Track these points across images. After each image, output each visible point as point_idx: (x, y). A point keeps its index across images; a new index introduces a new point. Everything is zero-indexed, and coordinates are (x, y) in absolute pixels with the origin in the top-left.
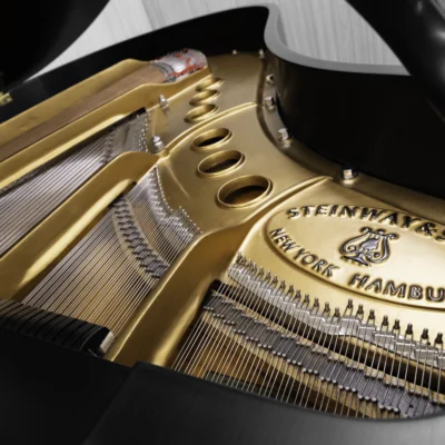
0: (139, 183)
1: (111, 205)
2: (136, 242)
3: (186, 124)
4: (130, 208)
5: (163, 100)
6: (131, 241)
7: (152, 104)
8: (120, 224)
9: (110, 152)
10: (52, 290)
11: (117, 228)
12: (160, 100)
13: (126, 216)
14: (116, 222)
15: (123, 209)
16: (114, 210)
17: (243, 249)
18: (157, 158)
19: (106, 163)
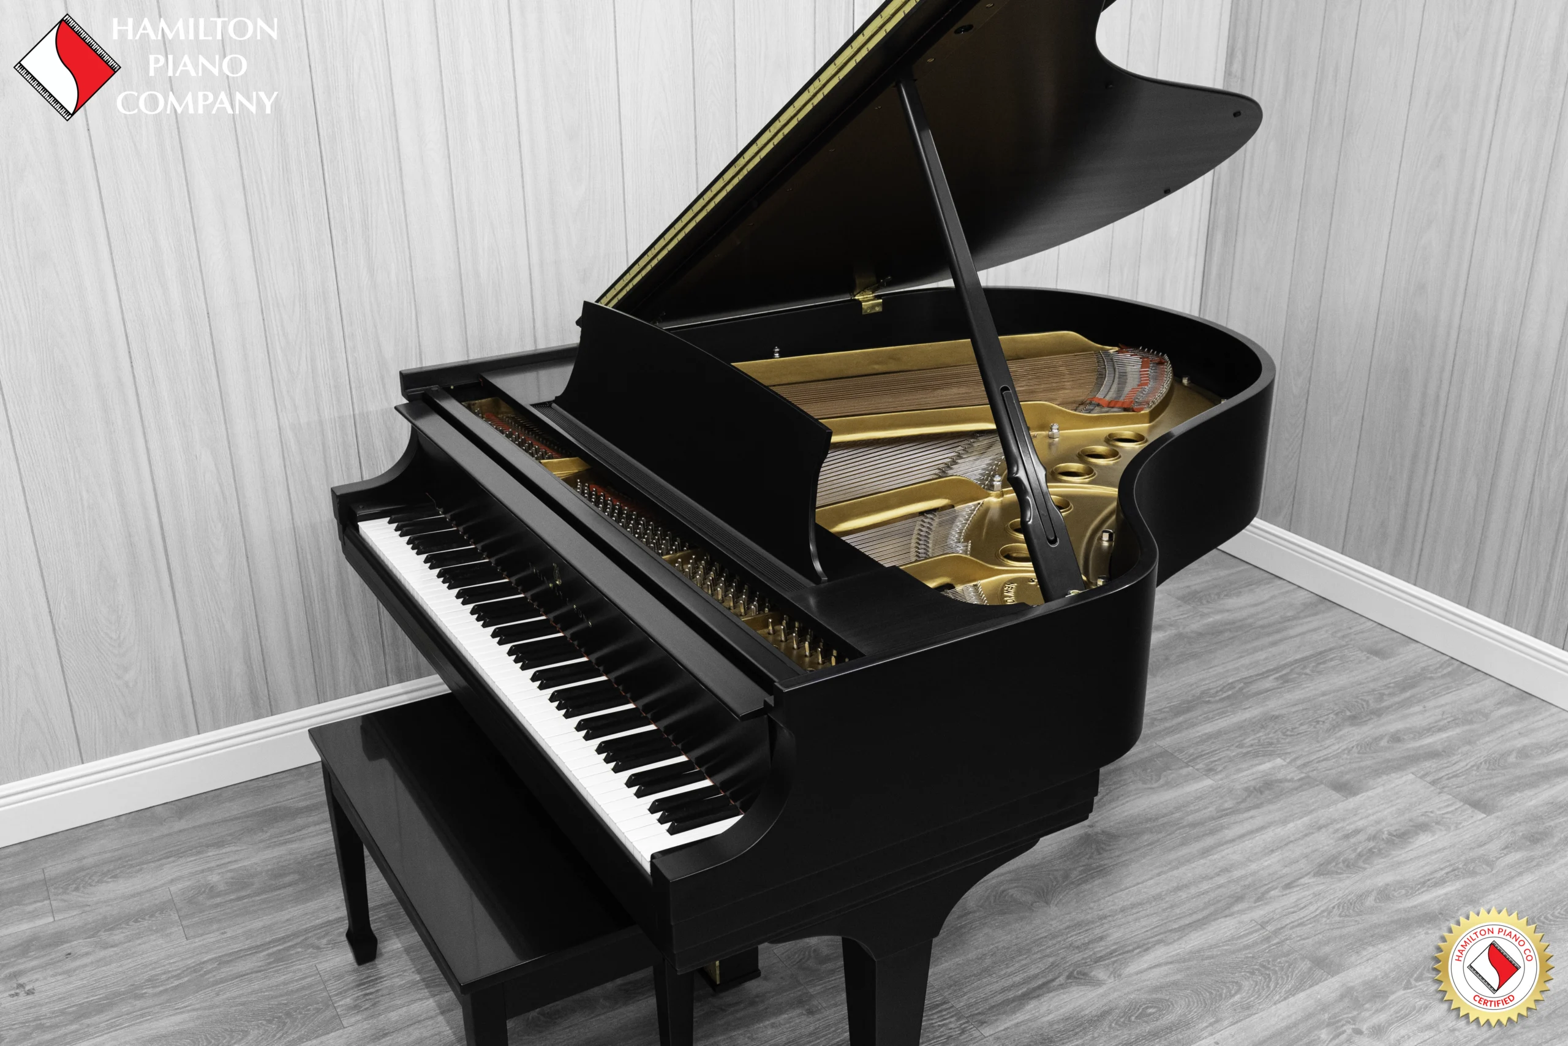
0: (957, 508)
1: (922, 513)
2: (923, 547)
3: (1076, 458)
4: (935, 524)
5: (1055, 431)
6: (919, 544)
7: (1042, 428)
8: (919, 534)
9: (959, 456)
10: (879, 537)
11: (916, 532)
12: (1051, 429)
13: (928, 528)
14: (917, 528)
15: (930, 521)
16: (922, 518)
17: (981, 582)
18: (988, 496)
19: (940, 477)
